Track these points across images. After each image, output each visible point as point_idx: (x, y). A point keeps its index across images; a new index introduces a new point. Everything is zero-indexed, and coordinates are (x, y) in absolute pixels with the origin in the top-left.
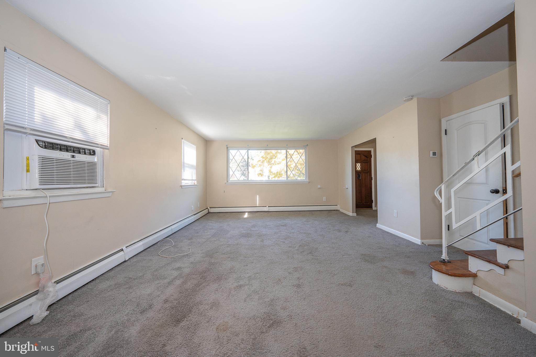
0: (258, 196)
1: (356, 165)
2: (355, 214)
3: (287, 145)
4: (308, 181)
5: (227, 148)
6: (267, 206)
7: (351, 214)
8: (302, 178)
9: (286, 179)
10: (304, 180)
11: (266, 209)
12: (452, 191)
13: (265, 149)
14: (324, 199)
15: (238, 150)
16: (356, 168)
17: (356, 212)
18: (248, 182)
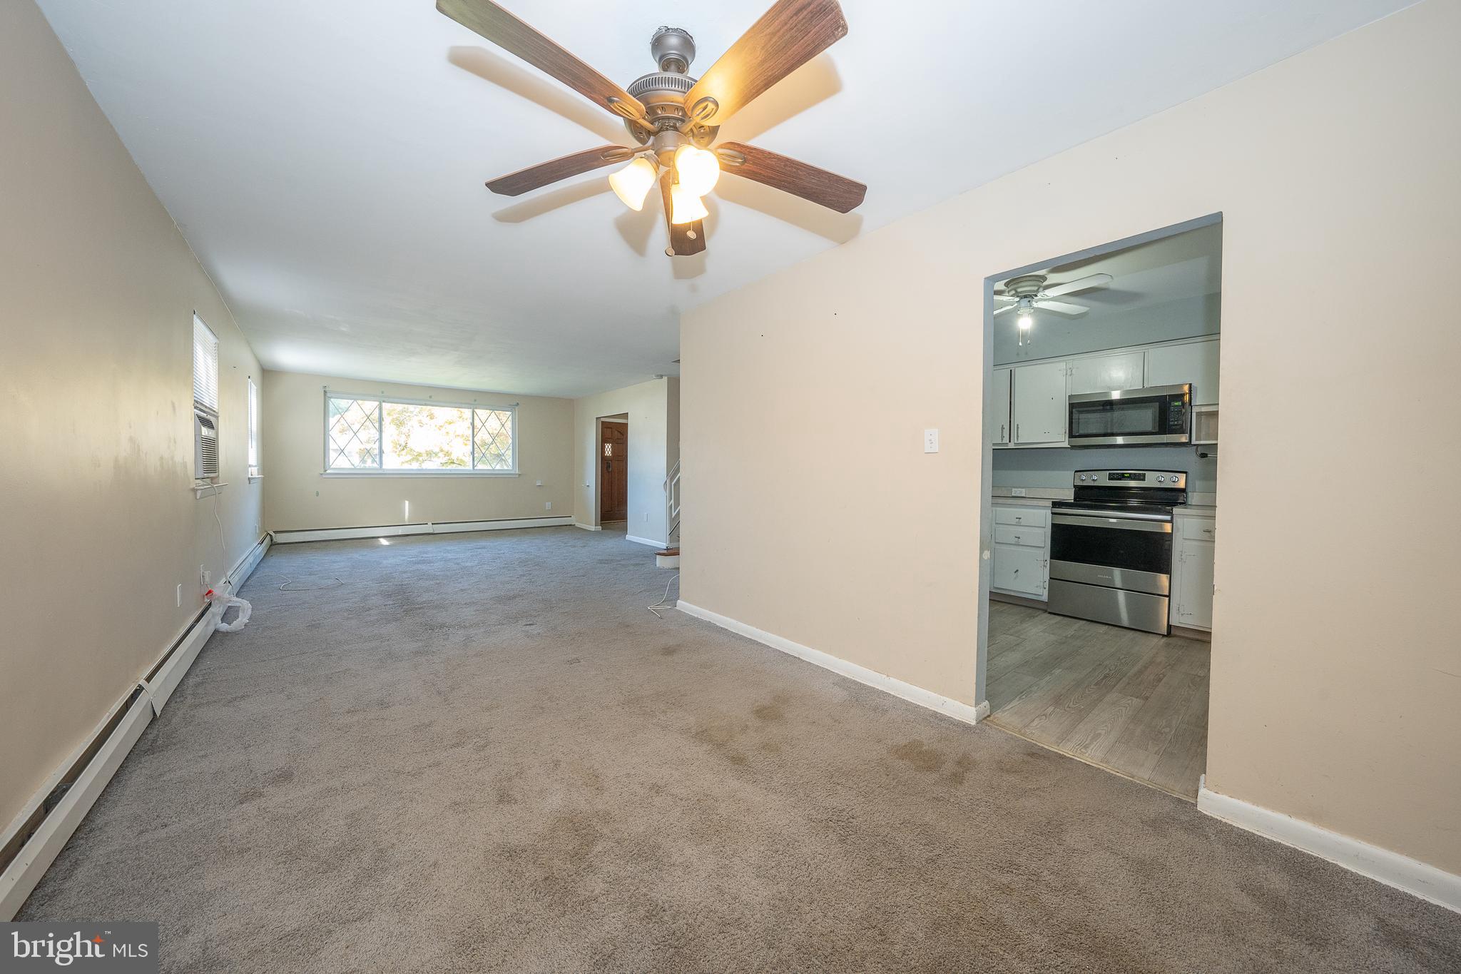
0: (407, 502)
1: (603, 448)
2: (600, 528)
3: (475, 400)
4: (517, 472)
5: (325, 392)
6: (430, 524)
7: (593, 528)
8: (507, 465)
9: (472, 468)
10: (511, 470)
11: (428, 528)
12: (673, 483)
13: (424, 402)
14: (548, 505)
15: (355, 400)
16: (603, 452)
17: (601, 524)
18: (380, 472)
